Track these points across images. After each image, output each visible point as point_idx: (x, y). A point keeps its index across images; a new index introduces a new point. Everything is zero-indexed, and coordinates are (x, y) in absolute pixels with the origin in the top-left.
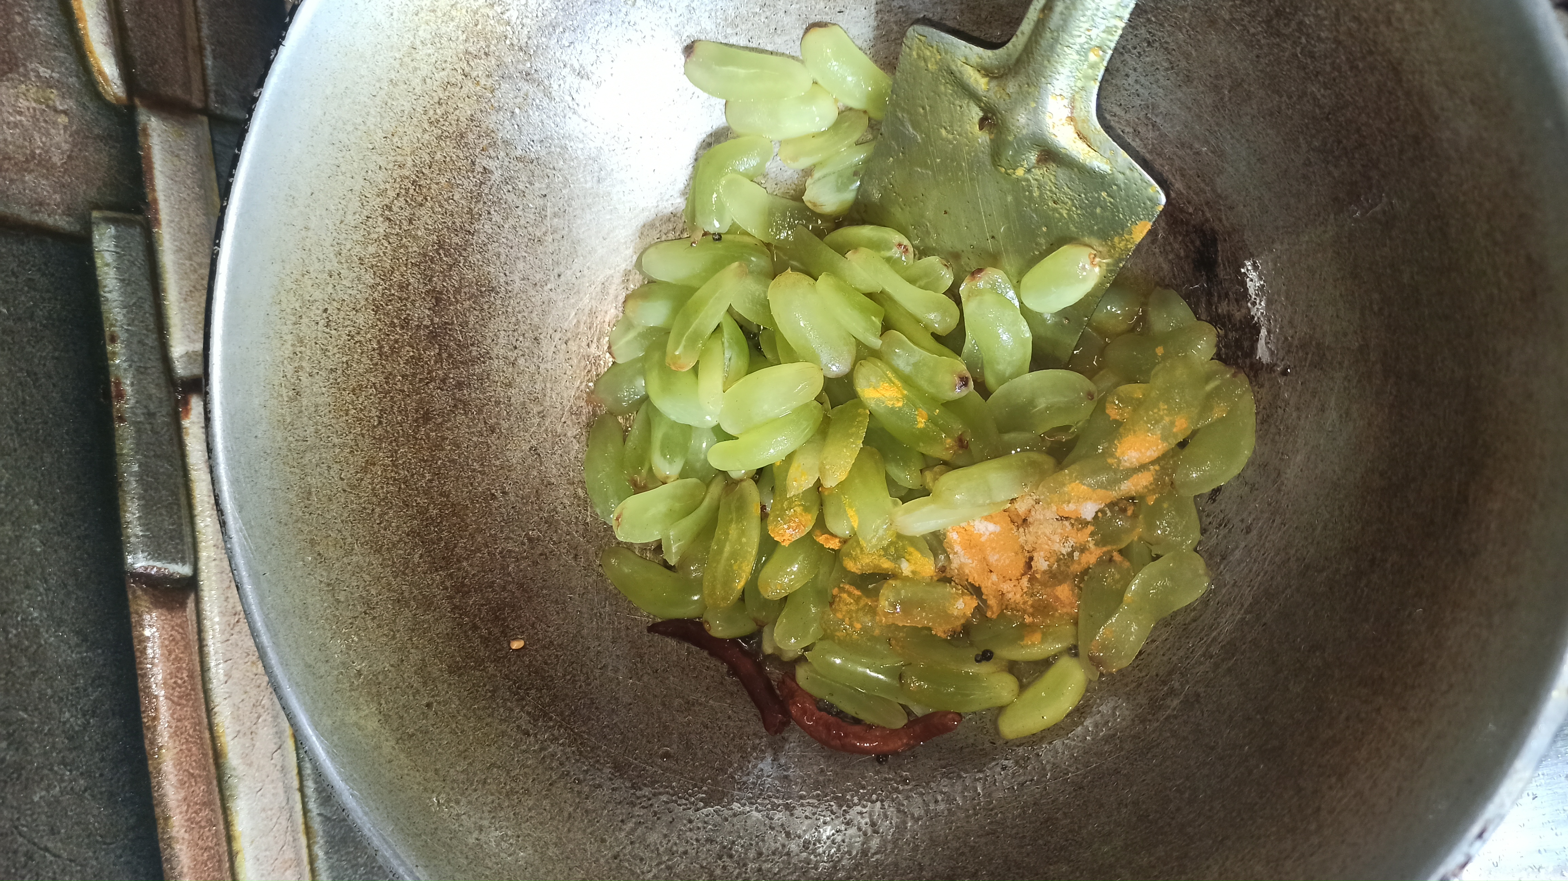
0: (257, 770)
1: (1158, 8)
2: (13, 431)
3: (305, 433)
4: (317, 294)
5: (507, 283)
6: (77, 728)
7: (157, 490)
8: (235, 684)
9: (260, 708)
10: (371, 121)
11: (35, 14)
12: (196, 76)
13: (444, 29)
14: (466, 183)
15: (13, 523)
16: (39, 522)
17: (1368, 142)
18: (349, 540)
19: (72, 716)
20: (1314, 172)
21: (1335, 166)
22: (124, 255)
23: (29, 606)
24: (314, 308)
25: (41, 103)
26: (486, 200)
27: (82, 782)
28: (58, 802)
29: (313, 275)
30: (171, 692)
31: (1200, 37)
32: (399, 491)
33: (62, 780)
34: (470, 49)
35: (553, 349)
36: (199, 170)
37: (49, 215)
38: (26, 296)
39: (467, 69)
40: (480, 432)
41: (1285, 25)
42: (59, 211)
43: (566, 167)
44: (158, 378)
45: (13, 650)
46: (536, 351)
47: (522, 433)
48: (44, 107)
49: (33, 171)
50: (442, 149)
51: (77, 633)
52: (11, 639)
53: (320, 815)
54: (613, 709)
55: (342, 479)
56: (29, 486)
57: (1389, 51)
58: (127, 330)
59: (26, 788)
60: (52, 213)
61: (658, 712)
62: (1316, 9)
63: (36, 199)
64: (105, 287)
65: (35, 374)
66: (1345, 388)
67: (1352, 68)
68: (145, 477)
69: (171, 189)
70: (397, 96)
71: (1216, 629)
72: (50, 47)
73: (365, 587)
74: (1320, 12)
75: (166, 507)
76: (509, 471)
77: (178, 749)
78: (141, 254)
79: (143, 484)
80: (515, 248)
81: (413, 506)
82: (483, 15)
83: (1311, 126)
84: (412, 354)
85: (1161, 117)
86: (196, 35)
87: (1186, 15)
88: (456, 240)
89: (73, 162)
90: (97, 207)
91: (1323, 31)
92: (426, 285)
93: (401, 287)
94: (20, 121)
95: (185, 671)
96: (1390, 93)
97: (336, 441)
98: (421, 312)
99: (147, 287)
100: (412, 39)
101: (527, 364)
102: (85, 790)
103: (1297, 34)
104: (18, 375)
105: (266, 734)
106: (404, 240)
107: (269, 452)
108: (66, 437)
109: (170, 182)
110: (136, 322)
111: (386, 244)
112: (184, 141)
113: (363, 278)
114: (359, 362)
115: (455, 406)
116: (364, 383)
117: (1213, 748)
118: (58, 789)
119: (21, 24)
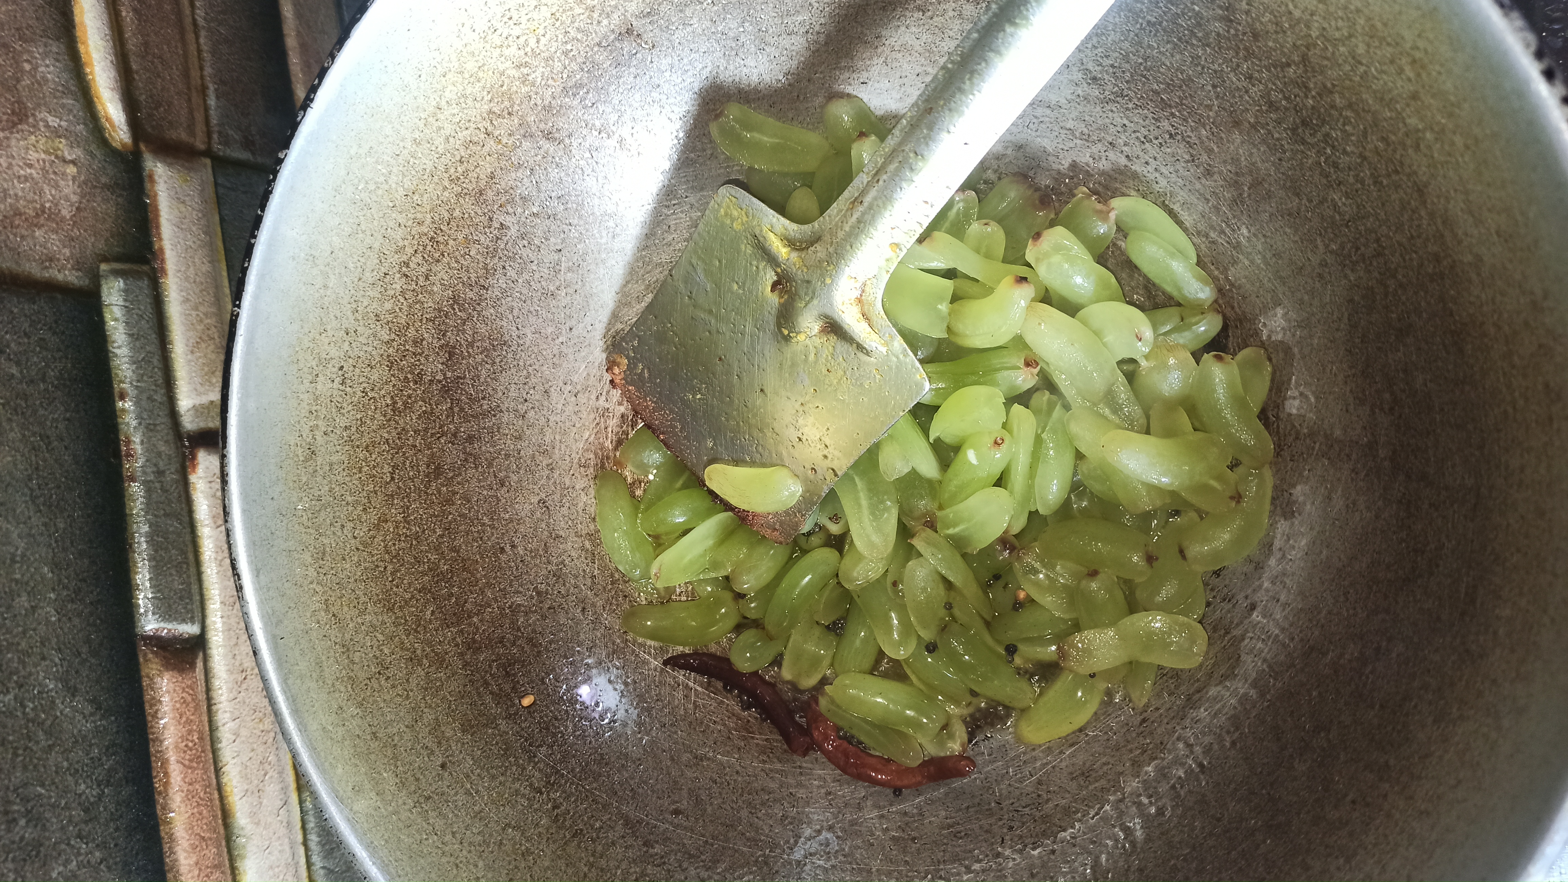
0: (265, 828)
1: (1182, 104)
2: (28, 498)
3: (319, 493)
4: (334, 352)
5: (519, 337)
6: (92, 800)
7: (166, 549)
8: (243, 742)
9: (266, 764)
10: (393, 179)
11: (43, 60)
12: (199, 116)
13: (469, 90)
14: (483, 239)
15: (29, 593)
16: (53, 590)
17: (1387, 252)
18: (363, 599)
19: (87, 788)
20: (1329, 273)
21: (1352, 270)
22: (133, 309)
23: (45, 678)
24: (330, 365)
25: (50, 154)
26: (501, 255)
27: (97, 854)
28: (75, 876)
29: (330, 333)
30: (182, 755)
31: (1223, 135)
32: (411, 547)
33: (79, 854)
34: (495, 109)
35: (562, 401)
36: (204, 216)
37: (59, 271)
38: (38, 357)
39: (490, 129)
40: (490, 485)
41: (1311, 135)
42: (69, 266)
43: (582, 223)
44: (167, 434)
45: (31, 725)
46: (546, 403)
47: (531, 486)
48: (53, 158)
49: (43, 225)
50: (461, 206)
51: (90, 701)
52: (28, 714)
53: (323, 868)
54: (623, 765)
55: (355, 538)
56: (43, 555)
57: (1415, 173)
58: (137, 386)
59: (44, 865)
60: (62, 268)
61: (667, 767)
62: (1344, 125)
63: (47, 255)
64: (114, 342)
65: (48, 437)
66: (1352, 479)
67: (1375, 183)
68: (155, 538)
69: (178, 237)
70: (420, 155)
71: (1220, 701)
72: (58, 94)
73: (379, 646)
74: (1347, 128)
75: (176, 566)
76: (518, 524)
77: (190, 813)
78: (149, 306)
79: (153, 545)
80: (529, 302)
81: (424, 563)
82: (509, 77)
83: (1330, 230)
84: (424, 409)
85: (1178, 204)
86: (199, 74)
87: (1211, 113)
88: (470, 295)
89: (82, 214)
90: (105, 259)
91: (1349, 146)
92: (440, 339)
93: (415, 342)
94: (31, 174)
95: (195, 733)
96: (1413, 212)
97: (349, 499)
98: (434, 367)
99: (155, 341)
100: (438, 99)
101: (537, 417)
102: (101, 862)
103: (1322, 145)
104: (32, 439)
105: (272, 789)
106: (420, 296)
107: (284, 513)
108: (78, 500)
109: (176, 230)
110: (145, 378)
111: (402, 300)
112: (189, 187)
113: (379, 335)
114: (373, 419)
115: (466, 460)
116: (378, 439)
117: (1219, 820)
118: (75, 863)
119: (29, 72)
